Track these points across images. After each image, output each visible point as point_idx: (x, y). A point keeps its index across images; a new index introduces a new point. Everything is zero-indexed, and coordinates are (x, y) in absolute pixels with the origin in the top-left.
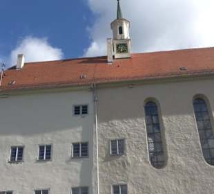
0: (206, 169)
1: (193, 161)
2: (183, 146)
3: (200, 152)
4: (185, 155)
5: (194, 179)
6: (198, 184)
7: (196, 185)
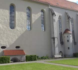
0: (9, 30)
1: (5, 27)
2: (3, 21)
3: (8, 24)
4: (3, 24)
5: (4, 33)
6: (5, 34)
7: (5, 35)
